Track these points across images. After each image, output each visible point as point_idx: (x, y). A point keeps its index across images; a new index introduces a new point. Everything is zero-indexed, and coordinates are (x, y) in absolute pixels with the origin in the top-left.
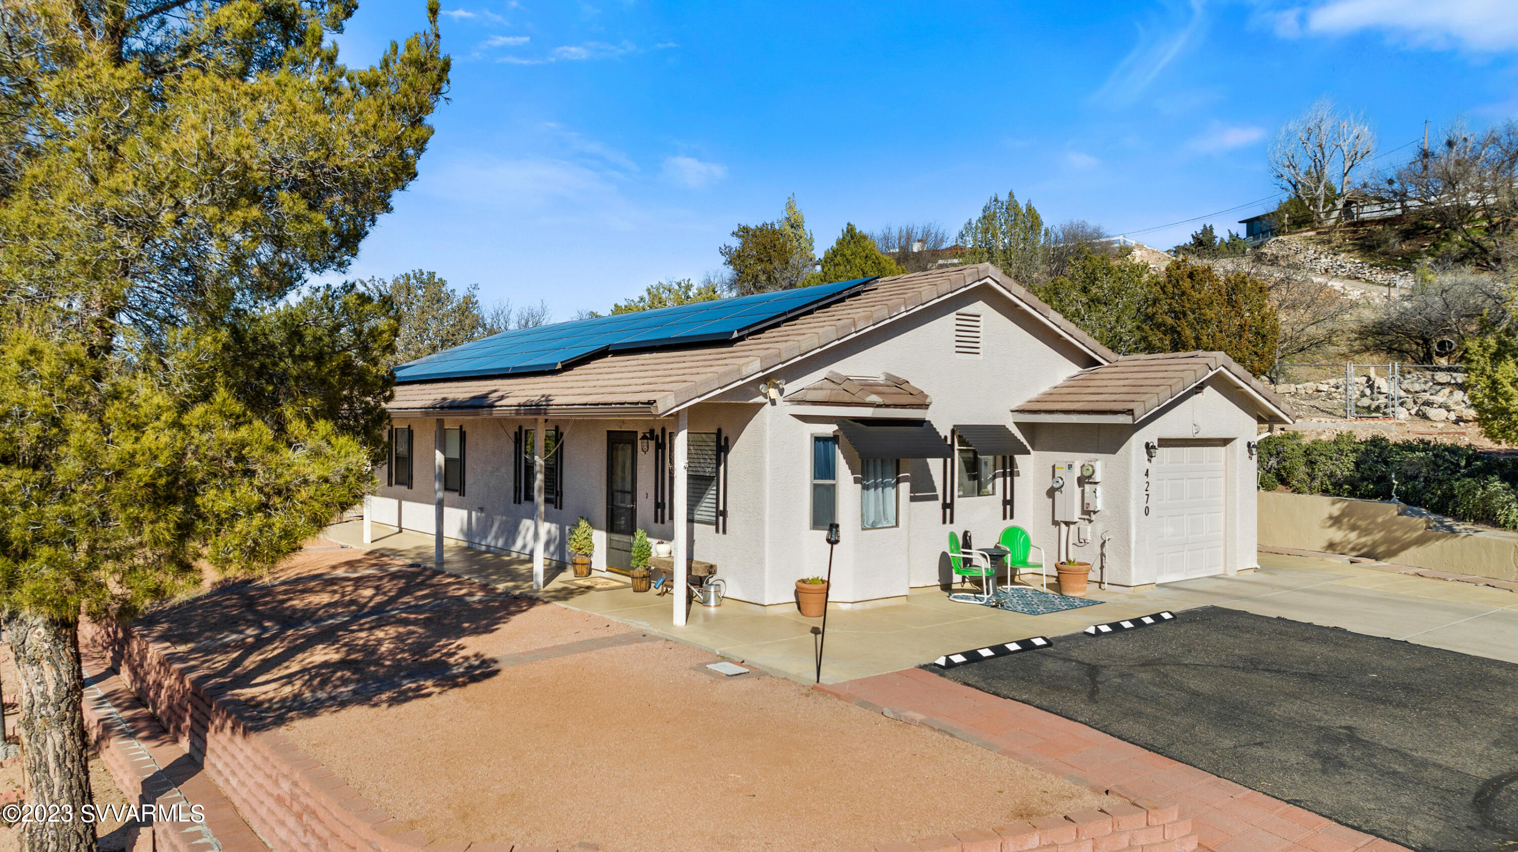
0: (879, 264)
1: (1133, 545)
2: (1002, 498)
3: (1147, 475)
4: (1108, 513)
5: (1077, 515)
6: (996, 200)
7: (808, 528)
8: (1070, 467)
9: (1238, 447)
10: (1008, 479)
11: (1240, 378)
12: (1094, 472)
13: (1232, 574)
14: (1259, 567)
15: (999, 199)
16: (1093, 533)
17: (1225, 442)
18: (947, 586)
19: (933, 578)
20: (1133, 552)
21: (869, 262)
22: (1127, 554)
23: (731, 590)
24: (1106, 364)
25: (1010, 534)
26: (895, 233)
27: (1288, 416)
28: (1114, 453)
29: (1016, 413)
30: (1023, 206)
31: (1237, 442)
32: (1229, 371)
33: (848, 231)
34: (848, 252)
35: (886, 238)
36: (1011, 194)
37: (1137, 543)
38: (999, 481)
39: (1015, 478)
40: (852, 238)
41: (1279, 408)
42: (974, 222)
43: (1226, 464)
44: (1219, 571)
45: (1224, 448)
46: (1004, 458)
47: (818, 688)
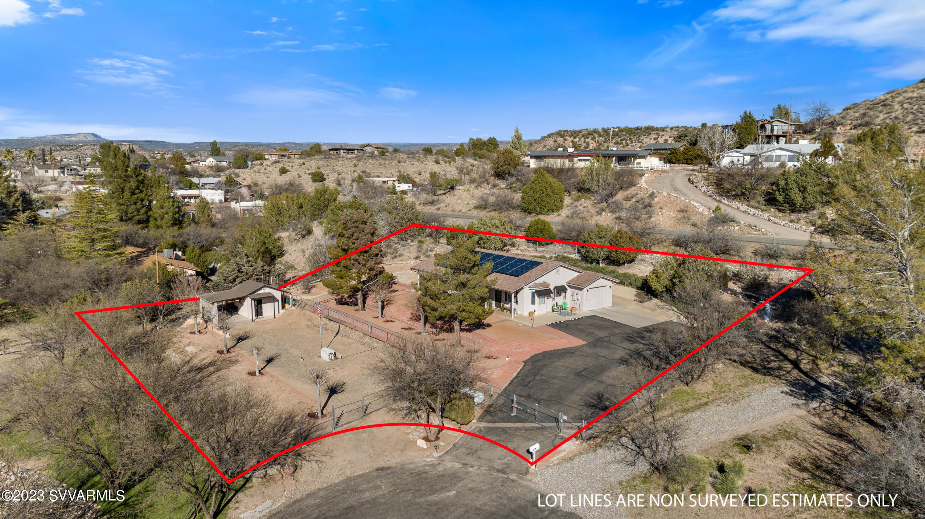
2: (563, 297)
3: (588, 294)
4: (580, 299)
5: (575, 300)
7: (531, 304)
8: (575, 292)
9: (608, 287)
12: (579, 294)
13: (606, 307)
16: (578, 303)
17: (605, 286)
18: (553, 311)
19: (551, 310)
20: (584, 306)
23: (519, 312)
25: (564, 303)
28: (582, 290)
29: (566, 283)
38: (563, 294)
39: (566, 294)
44: (603, 307)
46: (564, 290)
47: (533, 327)
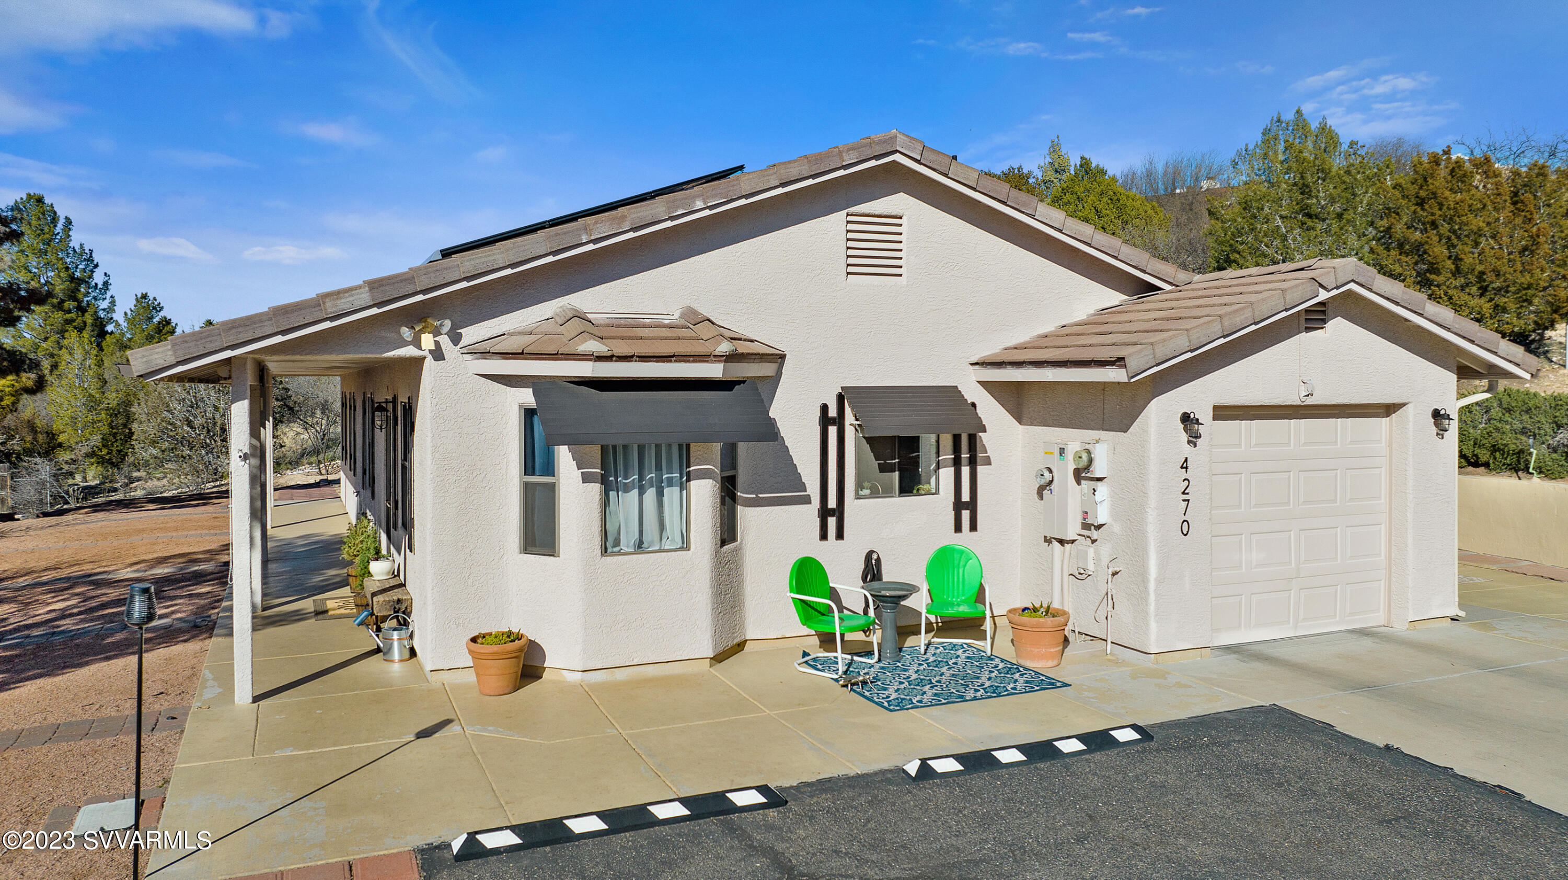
0: (1118, 200)
1: (1152, 586)
2: (952, 498)
3: (1184, 467)
4: (1117, 528)
5: (1072, 530)
6: (1279, 121)
7: (517, 550)
8: (1062, 451)
9: (1411, 418)
10: (965, 471)
11: (1397, 304)
12: (1091, 461)
13: (1400, 627)
14: (1462, 614)
15: (1283, 118)
16: (1097, 561)
17: (1389, 409)
20: (1152, 597)
21: (1105, 199)
22: (1141, 597)
24: (1168, 287)
25: (944, 558)
26: (1160, 168)
27: (1517, 365)
28: (1125, 431)
29: (977, 367)
30: (1314, 125)
31: (1409, 409)
32: (1370, 290)
33: (1081, 166)
34: (1080, 190)
35: (1149, 174)
36: (1298, 112)
37: (1160, 581)
38: (947, 474)
39: (980, 469)
40: (1087, 173)
41: (1495, 353)
42: (1251, 147)
43: (1390, 446)
44: (1374, 619)
45: (1385, 420)
46: (957, 439)
